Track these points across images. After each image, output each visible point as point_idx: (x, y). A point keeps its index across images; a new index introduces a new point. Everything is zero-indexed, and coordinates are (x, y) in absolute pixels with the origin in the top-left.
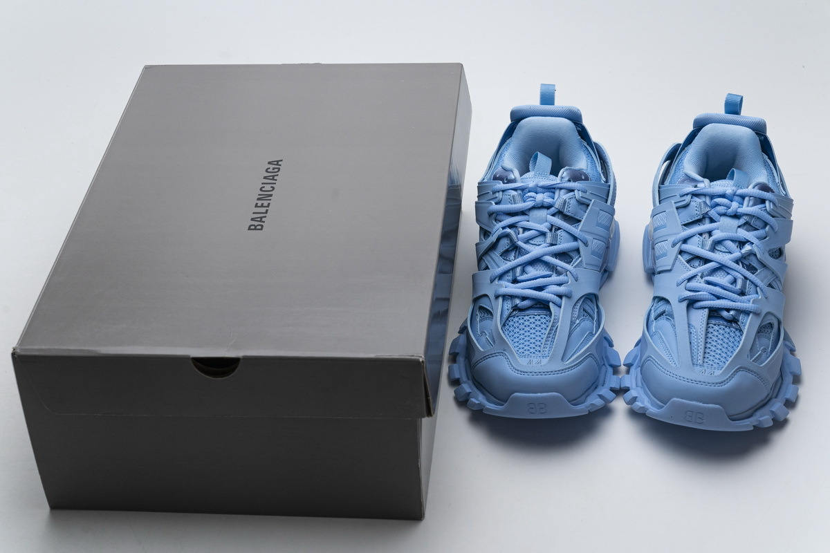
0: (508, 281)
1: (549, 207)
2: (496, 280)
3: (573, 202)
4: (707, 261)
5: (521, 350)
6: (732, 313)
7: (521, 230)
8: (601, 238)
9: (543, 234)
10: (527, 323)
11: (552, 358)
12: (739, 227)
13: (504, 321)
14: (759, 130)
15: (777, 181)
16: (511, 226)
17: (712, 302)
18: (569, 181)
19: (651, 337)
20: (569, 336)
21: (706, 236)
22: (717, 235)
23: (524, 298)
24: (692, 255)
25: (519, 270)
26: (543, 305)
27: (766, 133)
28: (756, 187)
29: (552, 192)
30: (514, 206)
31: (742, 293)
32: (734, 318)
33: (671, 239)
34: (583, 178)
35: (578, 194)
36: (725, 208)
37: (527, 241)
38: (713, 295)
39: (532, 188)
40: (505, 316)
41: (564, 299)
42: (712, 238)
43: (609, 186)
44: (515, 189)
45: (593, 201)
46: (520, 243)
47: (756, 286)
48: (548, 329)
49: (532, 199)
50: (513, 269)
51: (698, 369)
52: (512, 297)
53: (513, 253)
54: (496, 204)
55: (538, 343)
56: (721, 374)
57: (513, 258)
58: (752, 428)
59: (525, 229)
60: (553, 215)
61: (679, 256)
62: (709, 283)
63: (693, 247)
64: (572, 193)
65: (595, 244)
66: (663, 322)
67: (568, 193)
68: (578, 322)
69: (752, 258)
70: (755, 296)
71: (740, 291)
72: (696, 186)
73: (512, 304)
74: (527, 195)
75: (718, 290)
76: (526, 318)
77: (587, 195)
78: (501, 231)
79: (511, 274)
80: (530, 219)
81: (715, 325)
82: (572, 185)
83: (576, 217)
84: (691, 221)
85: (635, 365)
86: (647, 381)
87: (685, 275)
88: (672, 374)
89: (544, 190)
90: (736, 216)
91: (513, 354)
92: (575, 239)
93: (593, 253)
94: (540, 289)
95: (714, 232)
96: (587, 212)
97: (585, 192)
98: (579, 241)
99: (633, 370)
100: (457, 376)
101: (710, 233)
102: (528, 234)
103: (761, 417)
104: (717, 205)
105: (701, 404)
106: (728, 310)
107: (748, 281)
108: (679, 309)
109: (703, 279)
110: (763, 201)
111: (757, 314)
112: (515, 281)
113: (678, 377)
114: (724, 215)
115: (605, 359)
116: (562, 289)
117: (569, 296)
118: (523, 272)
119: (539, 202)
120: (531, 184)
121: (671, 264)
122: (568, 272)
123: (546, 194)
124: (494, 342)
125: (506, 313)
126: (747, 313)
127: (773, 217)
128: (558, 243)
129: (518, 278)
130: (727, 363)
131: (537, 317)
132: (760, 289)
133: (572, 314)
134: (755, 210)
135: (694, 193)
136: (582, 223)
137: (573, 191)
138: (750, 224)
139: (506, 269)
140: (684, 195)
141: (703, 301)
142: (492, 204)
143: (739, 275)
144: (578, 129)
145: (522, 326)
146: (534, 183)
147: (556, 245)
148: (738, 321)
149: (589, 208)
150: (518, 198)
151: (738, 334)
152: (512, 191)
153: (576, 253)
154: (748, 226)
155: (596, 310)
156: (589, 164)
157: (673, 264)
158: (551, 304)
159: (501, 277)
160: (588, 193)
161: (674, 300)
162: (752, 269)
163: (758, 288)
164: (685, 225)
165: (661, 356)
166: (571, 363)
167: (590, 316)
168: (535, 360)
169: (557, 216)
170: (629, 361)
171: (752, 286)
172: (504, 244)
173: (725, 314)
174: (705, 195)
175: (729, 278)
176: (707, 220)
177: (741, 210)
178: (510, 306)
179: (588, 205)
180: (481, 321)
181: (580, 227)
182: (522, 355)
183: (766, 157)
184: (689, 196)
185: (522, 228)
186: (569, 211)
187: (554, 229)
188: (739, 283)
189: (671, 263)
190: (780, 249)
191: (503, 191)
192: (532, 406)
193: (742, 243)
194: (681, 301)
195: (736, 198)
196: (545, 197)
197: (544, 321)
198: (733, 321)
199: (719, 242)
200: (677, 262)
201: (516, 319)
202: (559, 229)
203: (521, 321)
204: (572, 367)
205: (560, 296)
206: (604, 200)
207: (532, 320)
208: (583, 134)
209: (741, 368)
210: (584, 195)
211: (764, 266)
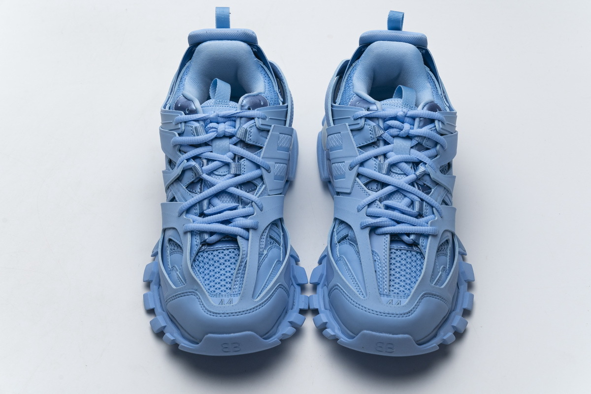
0: (196, 214)
1: (231, 136)
2: (184, 214)
3: (254, 130)
4: (384, 185)
5: (212, 289)
6: (412, 237)
7: (205, 161)
8: (282, 161)
9: (227, 165)
10: (216, 258)
11: (242, 296)
12: (412, 148)
13: (193, 256)
14: (421, 44)
15: (440, 93)
16: (195, 158)
17: (393, 227)
18: (249, 109)
19: (336, 262)
20: (258, 269)
21: (381, 158)
22: (393, 157)
23: (211, 233)
24: (370, 178)
25: (205, 203)
26: (231, 239)
27: (426, 47)
28: (425, 108)
29: (233, 120)
30: (196, 138)
31: (420, 215)
32: (414, 242)
33: (348, 162)
34: (262, 104)
35: (259, 122)
36: (398, 130)
37: (211, 173)
38: (393, 220)
39: (213, 118)
40: (195, 252)
41: (251, 231)
42: (388, 161)
43: (287, 107)
44: (197, 121)
45: (273, 126)
46: (205, 176)
47: (432, 207)
48: (238, 264)
49: (214, 130)
50: (200, 202)
51: (384, 299)
52: (201, 232)
53: (199, 186)
54: (180, 135)
55: (228, 280)
56: (407, 304)
57: (199, 190)
58: (438, 348)
59: (209, 160)
60: (235, 144)
61: (357, 179)
62: (387, 207)
63: (370, 170)
64: (252, 121)
65: (277, 168)
66: (346, 247)
67: (248, 121)
68: (265, 252)
69: (427, 178)
70: (432, 216)
71: (418, 213)
72: (368, 109)
73: (201, 239)
74: (208, 126)
75: (396, 214)
76: (215, 253)
77: (267, 122)
78: (185, 164)
79: (198, 206)
80: (214, 150)
81: (397, 250)
82: (251, 113)
83: (257, 144)
84: (366, 144)
85: (321, 284)
86: (335, 306)
87: (364, 201)
88: (360, 307)
89: (225, 120)
90: (408, 137)
91: (204, 294)
92: (258, 166)
93: (277, 178)
94: (227, 222)
95: (389, 154)
96: (268, 137)
97: (264, 119)
98: (263, 169)
99: (319, 288)
100: (151, 307)
101: (385, 155)
102: (212, 165)
103: (444, 335)
104: (390, 127)
105: (391, 336)
106: (408, 235)
107: (424, 203)
108: (362, 236)
109: (383, 203)
110: (432, 121)
111: (434, 236)
112: (202, 215)
113: (367, 310)
114: (397, 136)
115: (293, 279)
116: (248, 222)
117: (255, 229)
118: (210, 203)
119: (221, 133)
120: (212, 115)
121: (350, 188)
122: (253, 203)
123: (227, 123)
124: (185, 280)
125: (196, 249)
126: (426, 236)
127: (442, 135)
128: (242, 172)
129: (205, 212)
130: (413, 291)
131: (226, 252)
132: (436, 209)
133: (260, 245)
134: (426, 130)
135: (368, 116)
136: (264, 149)
137: (253, 118)
138: (421, 145)
139: (192, 204)
140: (358, 119)
141: (384, 227)
142: (175, 136)
143: (416, 198)
144: (254, 50)
145: (211, 262)
146: (215, 114)
147: (239, 175)
148: (419, 245)
149: (270, 133)
150: (201, 129)
151: (419, 257)
152: (194, 122)
153: (259, 180)
154: (420, 147)
155: (282, 234)
156: (267, 84)
157: (352, 188)
158: (239, 238)
159: (188, 210)
160: (267, 120)
161: (356, 227)
162: (426, 189)
163: (434, 209)
164: (360, 148)
165: (348, 287)
166: (261, 299)
167: (277, 241)
168: (226, 299)
169: (239, 145)
170: (316, 280)
171: (428, 207)
172: (189, 178)
173: (405, 238)
174: (377, 118)
175: (406, 201)
176: (381, 143)
177: (413, 132)
178: (199, 241)
179: (268, 131)
180: (171, 254)
181: (262, 155)
182: (213, 294)
183: (428, 69)
184: (363, 120)
185: (206, 159)
186: (250, 140)
187: (237, 158)
188: (417, 205)
189: (350, 186)
190: (449, 163)
191: (185, 122)
192: (226, 346)
193: (416, 164)
194: (363, 228)
195: (407, 119)
196: (227, 127)
197: (232, 255)
198: (415, 244)
199: (393, 165)
200: (356, 186)
201: (205, 255)
202: (242, 158)
203: (211, 257)
204: (263, 303)
205: (247, 229)
206: (283, 122)
207: (221, 255)
208: (259, 54)
209: (425, 294)
210: (264, 122)
211: (437, 184)
